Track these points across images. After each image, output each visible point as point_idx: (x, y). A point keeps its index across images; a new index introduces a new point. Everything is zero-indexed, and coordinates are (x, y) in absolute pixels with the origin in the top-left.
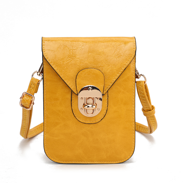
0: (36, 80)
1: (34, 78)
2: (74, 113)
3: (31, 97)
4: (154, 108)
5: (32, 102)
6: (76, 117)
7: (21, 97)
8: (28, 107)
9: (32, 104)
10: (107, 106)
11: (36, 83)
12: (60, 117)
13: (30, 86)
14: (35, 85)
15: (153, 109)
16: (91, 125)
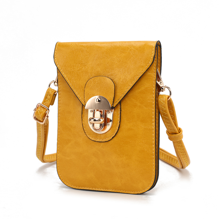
0: (52, 90)
1: (51, 88)
2: (85, 129)
3: (46, 110)
4: (181, 131)
5: (47, 116)
6: (86, 133)
7: (35, 109)
8: (42, 121)
9: (46, 118)
10: (119, 121)
11: (52, 94)
12: (71, 133)
13: (46, 97)
14: (51, 96)
15: (179, 133)
16: (102, 143)
